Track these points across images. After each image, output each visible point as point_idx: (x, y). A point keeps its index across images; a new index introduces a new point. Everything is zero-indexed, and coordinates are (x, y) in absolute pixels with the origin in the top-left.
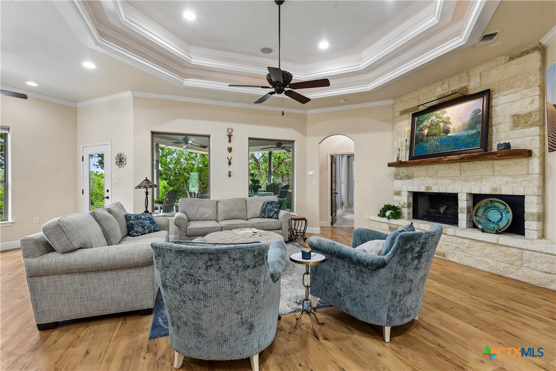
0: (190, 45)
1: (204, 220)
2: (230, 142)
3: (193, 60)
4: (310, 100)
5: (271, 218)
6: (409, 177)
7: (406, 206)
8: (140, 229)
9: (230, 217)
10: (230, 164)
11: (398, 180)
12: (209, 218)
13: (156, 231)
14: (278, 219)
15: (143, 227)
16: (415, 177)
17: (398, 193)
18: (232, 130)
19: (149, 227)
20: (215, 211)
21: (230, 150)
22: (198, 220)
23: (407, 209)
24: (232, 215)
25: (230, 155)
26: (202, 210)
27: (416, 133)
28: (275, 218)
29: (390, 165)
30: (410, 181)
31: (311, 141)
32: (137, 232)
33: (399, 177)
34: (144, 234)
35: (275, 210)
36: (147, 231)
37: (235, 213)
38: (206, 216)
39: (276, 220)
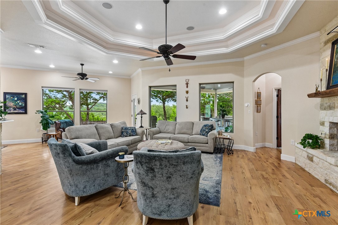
0: (153, 39)
1: (168, 133)
2: (187, 87)
3: (154, 47)
4: (196, 57)
5: (204, 135)
6: (331, 108)
7: (328, 137)
8: (125, 134)
9: (181, 133)
10: (187, 100)
11: (323, 110)
12: (171, 132)
13: (133, 136)
14: (207, 136)
15: (127, 133)
16: (336, 107)
17: (323, 124)
18: (189, 80)
19: (130, 133)
20: (174, 129)
21: (187, 92)
22: (165, 133)
23: (329, 140)
24: (183, 131)
25: (187, 95)
26: (167, 127)
27: (335, 62)
28: (206, 136)
29: (310, 96)
30: (332, 111)
31: (248, 80)
32: (124, 135)
33: (323, 107)
34: (127, 136)
35: (207, 130)
36: (128, 135)
37: (184, 131)
38: (169, 131)
39: (206, 137)
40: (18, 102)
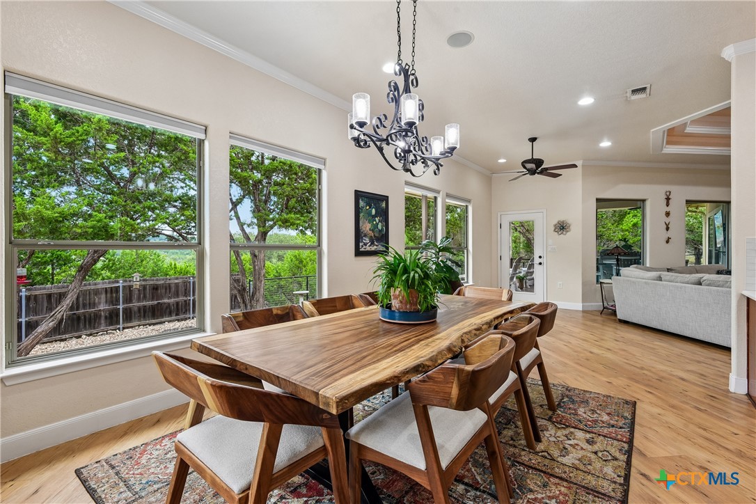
2: (668, 205)
10: (667, 229)
18: (670, 192)
21: (668, 214)
25: (667, 220)
40: (377, 219)
